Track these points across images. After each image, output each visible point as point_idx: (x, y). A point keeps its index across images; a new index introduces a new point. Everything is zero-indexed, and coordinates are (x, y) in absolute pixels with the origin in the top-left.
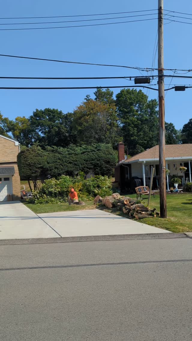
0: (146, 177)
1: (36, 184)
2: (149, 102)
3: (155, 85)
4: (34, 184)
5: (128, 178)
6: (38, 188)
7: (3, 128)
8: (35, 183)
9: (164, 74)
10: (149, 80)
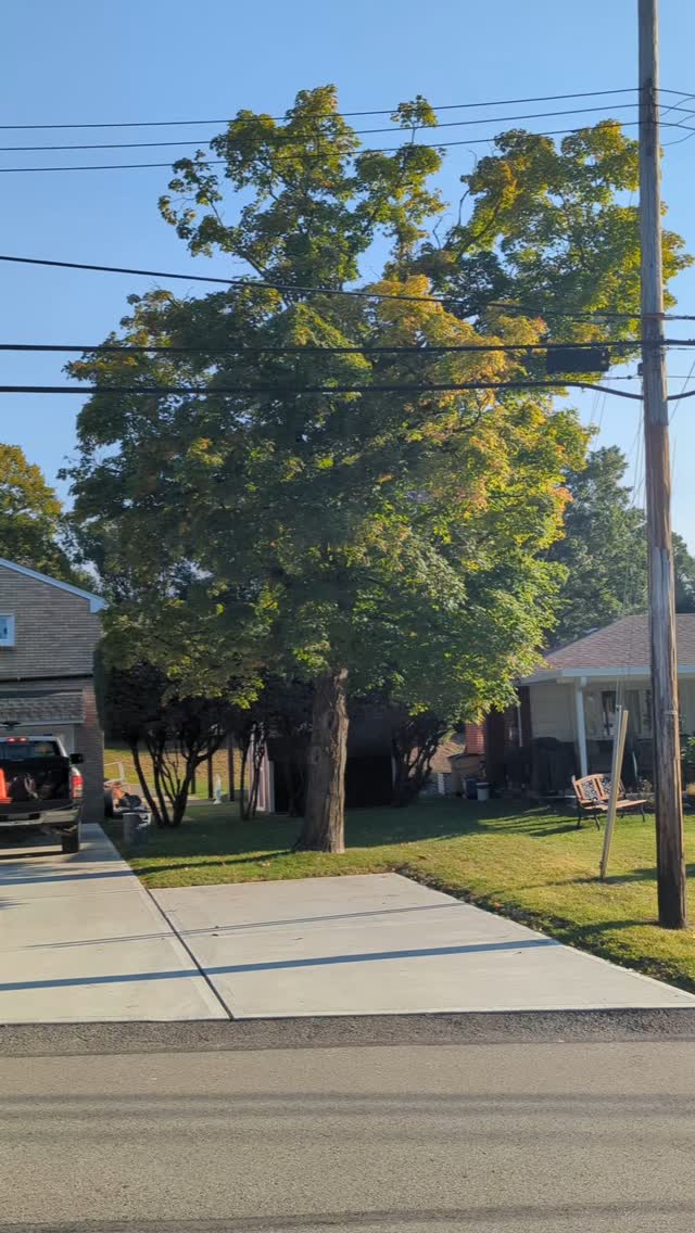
0: (589, 738)
1: (163, 762)
2: (593, 455)
3: (629, 378)
4: (155, 763)
5: (517, 742)
6: (169, 777)
7: (63, 549)
8: (156, 758)
9: (667, 337)
10: (604, 358)
